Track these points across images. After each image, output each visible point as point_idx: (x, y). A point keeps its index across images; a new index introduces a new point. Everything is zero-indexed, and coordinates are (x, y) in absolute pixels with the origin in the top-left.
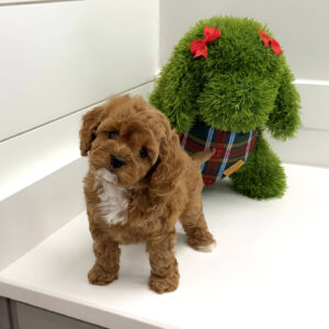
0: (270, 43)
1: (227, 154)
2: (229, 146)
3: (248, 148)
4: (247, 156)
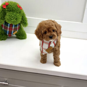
0: (19, 7)
2: (13, 28)
3: (18, 29)
4: (18, 30)
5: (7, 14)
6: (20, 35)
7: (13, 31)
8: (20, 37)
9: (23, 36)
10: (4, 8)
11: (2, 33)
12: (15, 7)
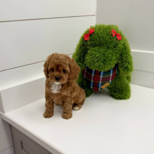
0: (116, 35)
1: (101, 80)
2: (101, 77)
3: (111, 78)
4: (110, 81)
5: (89, 52)
6: (115, 91)
7: (100, 82)
8: (115, 94)
9: (122, 93)
10: (86, 41)
11: (84, 84)
12: (105, 36)
